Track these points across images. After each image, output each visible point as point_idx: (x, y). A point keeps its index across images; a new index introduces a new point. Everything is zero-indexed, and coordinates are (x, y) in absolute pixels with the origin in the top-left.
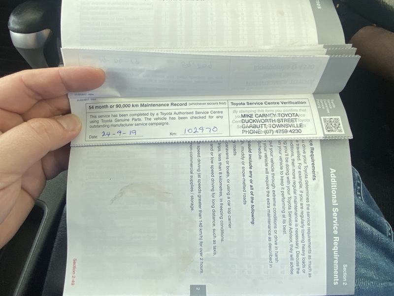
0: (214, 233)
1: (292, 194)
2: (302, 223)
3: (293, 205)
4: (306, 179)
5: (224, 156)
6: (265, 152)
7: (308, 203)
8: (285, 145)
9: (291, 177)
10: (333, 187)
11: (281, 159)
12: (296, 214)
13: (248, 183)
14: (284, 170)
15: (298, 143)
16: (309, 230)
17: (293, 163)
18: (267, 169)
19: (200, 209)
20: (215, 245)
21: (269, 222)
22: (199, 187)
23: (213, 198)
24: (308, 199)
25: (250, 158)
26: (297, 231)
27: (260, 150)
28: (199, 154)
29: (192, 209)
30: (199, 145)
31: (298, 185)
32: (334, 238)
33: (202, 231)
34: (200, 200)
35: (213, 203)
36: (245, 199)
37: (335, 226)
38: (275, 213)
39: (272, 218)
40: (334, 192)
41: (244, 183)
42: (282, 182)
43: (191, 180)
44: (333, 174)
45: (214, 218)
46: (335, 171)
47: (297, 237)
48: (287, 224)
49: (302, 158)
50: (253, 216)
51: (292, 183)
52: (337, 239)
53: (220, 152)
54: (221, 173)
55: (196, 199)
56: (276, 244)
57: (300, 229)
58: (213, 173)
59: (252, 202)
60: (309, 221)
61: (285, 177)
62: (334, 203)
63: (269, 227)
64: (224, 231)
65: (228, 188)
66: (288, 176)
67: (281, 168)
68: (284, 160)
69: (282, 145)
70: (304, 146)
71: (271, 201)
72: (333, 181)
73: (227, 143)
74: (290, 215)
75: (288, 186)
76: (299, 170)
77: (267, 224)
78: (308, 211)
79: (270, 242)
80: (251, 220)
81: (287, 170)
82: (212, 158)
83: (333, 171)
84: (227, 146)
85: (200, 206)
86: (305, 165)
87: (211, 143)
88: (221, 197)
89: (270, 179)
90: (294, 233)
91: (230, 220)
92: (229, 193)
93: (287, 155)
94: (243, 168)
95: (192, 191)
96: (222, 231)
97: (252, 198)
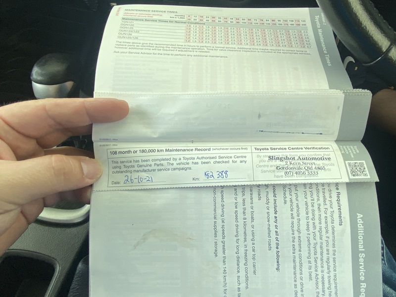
0: (239, 280)
1: (318, 240)
2: (328, 269)
3: (319, 250)
4: (333, 224)
5: (248, 201)
6: (291, 197)
7: (334, 249)
9: (317, 222)
10: (361, 233)
11: (306, 204)
12: (322, 260)
13: (273, 229)
14: (310, 215)
15: (323, 188)
16: (335, 276)
17: (319, 208)
18: (292, 214)
19: (224, 255)
20: (239, 293)
21: (295, 268)
22: (223, 233)
23: (237, 244)
24: (334, 244)
25: (275, 203)
26: (323, 278)
27: (285, 194)
28: (222, 199)
29: (216, 256)
30: (222, 190)
31: (324, 230)
32: (361, 284)
33: (226, 277)
34: (224, 246)
35: (238, 249)
36: (270, 245)
37: (362, 272)
38: (300, 259)
39: (298, 264)
40: (360, 238)
41: (269, 229)
42: (308, 227)
43: (215, 226)
44: (360, 219)
45: (238, 265)
46: (362, 216)
47: (323, 283)
48: (313, 270)
49: (328, 203)
50: (278, 262)
51: (318, 229)
52: (364, 285)
53: (244, 197)
54: (245, 219)
55: (220, 245)
56: (302, 291)
57: (326, 276)
58: (237, 218)
59: (277, 248)
60: (335, 266)
61: (311, 222)
62: (361, 248)
63: (295, 274)
64: (249, 279)
65: (253, 234)
66: (313, 221)
67: (307, 213)
68: (310, 205)
69: (308, 190)
70: (330, 191)
71: (297, 247)
72: (360, 227)
73: (251, 187)
74: (316, 261)
75: (314, 231)
76: (326, 215)
77: (293, 271)
78: (334, 257)
79: (296, 289)
80: (276, 266)
81: (313, 215)
82: (236, 203)
83: (360, 216)
84: (251, 191)
85: (224, 252)
86: (332, 210)
87: (235, 188)
88: (246, 243)
89: (296, 224)
90: (320, 280)
91: (254, 266)
92: (253, 238)
93: (313, 200)
94: (268, 213)
95: (216, 236)
96: (247, 278)
97: (278, 244)
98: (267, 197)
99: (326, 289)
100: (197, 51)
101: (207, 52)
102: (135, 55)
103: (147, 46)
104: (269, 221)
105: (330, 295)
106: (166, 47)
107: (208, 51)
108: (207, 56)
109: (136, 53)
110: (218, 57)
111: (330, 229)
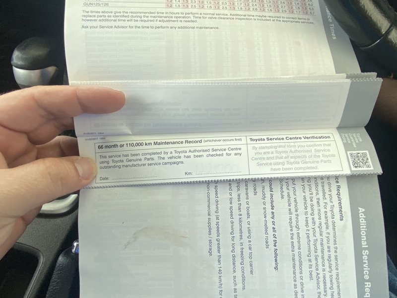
0: (235, 281)
1: (318, 237)
2: (330, 267)
3: (319, 248)
4: (333, 220)
5: (243, 196)
6: (288, 191)
7: (336, 246)
8: (309, 184)
9: (316, 217)
10: (363, 228)
11: (305, 198)
12: (323, 258)
13: (270, 225)
14: (309, 210)
15: (322, 181)
16: (338, 275)
17: (318, 202)
18: (290, 210)
19: (219, 254)
20: (236, 294)
21: (294, 267)
22: (218, 230)
23: (233, 242)
24: (335, 241)
25: (272, 197)
26: (324, 277)
27: (282, 188)
28: (216, 194)
29: (211, 254)
30: (216, 185)
31: (324, 226)
32: (366, 283)
33: (222, 278)
34: (219, 244)
35: (233, 247)
36: (267, 242)
37: (366, 270)
38: (300, 257)
39: (297, 263)
40: (363, 234)
41: (266, 225)
42: (307, 223)
43: (209, 223)
44: (362, 214)
45: (234, 264)
46: (364, 210)
47: (325, 283)
48: (314, 268)
49: (327, 196)
50: (276, 261)
51: (317, 224)
53: (239, 192)
54: (241, 215)
55: (215, 243)
56: (302, 291)
57: (328, 275)
58: (232, 215)
59: (275, 246)
60: (337, 265)
61: (310, 217)
62: (364, 244)
63: (294, 273)
64: (246, 279)
65: (249, 231)
66: (313, 217)
67: (306, 208)
68: (308, 200)
69: (306, 183)
70: (329, 184)
71: (296, 244)
72: (363, 222)
73: (246, 182)
74: (316, 259)
75: (313, 227)
76: (325, 210)
77: (292, 270)
78: (336, 254)
79: (296, 289)
80: (274, 265)
81: (312, 210)
82: (231, 198)
83: (361, 210)
84: (246, 185)
85: (219, 251)
86: (332, 204)
87: (230, 182)
88: (242, 241)
89: (294, 220)
90: (321, 279)
91: (251, 265)
92: (249, 236)
93: (312, 194)
94: (265, 208)
95: (210, 234)
96: (243, 278)
97: (275, 242)
98: (263, 192)
99: (328, 289)
100: (181, 21)
101: (193, 21)
102: (108, 29)
103: (121, 16)
104: (265, 217)
105: (332, 295)
106: (144, 16)
107: (195, 19)
108: (193, 28)
109: (108, 27)
110: (207, 28)
111: (330, 224)
